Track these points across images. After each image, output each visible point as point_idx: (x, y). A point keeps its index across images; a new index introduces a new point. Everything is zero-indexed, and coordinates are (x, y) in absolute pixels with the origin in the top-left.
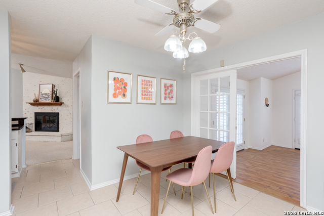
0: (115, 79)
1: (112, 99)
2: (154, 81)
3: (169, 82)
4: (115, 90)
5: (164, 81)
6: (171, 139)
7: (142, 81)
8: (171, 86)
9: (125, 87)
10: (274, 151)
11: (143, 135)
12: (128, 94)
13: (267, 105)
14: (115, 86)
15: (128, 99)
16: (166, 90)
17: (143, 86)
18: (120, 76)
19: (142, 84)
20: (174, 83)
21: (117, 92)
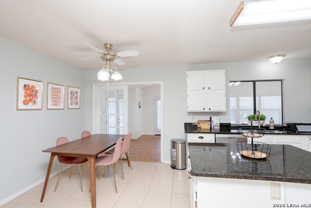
0: (25, 85)
1: (21, 106)
2: (63, 89)
3: (75, 90)
4: (25, 97)
5: (70, 89)
6: (82, 138)
7: (52, 88)
8: (76, 93)
9: (35, 94)
10: (145, 138)
11: (61, 138)
12: (39, 100)
13: (140, 107)
14: (25, 92)
15: (38, 106)
16: (72, 97)
17: (53, 93)
18: (31, 83)
19: (52, 91)
20: (78, 90)
21: (28, 99)
